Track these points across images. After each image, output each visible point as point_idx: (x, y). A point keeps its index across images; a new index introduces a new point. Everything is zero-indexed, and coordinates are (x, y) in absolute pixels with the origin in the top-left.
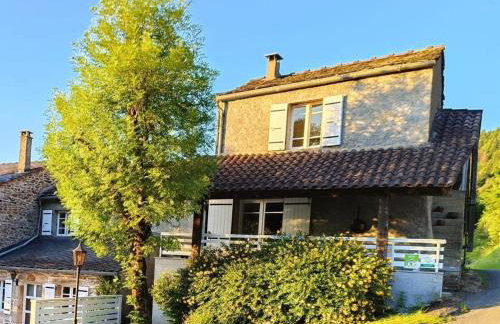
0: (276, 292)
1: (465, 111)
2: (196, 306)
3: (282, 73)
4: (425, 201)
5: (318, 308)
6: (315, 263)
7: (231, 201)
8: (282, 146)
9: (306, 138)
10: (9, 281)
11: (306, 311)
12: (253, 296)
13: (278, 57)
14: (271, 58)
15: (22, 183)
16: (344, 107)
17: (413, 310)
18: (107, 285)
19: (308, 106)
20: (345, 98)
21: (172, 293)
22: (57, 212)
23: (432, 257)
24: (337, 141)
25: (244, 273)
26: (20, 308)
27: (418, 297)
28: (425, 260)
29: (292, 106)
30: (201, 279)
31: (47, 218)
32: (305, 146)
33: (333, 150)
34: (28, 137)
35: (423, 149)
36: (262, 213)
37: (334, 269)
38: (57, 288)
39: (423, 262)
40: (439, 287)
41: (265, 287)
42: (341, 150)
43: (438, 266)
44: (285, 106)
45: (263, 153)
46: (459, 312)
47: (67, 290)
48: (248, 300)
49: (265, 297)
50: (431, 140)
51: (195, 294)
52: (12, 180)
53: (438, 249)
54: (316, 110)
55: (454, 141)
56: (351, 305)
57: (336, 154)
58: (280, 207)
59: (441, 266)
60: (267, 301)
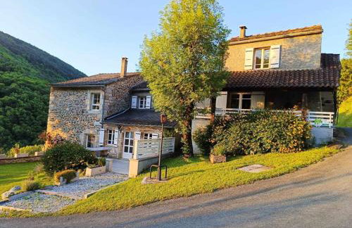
0: (256, 137)
1: (332, 54)
2: (215, 143)
3: (247, 35)
4: (319, 94)
5: (277, 145)
6: (276, 123)
7: (226, 93)
8: (251, 68)
9: (262, 64)
10: (117, 130)
11: (272, 146)
12: (245, 139)
13: (245, 28)
14: (242, 28)
15: (122, 83)
16: (281, 50)
17: (321, 146)
18: (168, 133)
19: (263, 50)
20: (281, 46)
21: (203, 136)
22: (139, 97)
23: (328, 120)
24: (277, 66)
25: (240, 127)
26: (122, 144)
27: (322, 139)
28: (325, 122)
29: (255, 49)
30: (218, 130)
31: (134, 99)
32: (262, 68)
33: (275, 70)
34: (125, 60)
35: (319, 71)
36: (241, 99)
37: (284, 126)
38: (142, 134)
39: (324, 123)
40: (332, 135)
41: (251, 134)
42: (279, 70)
43: (331, 125)
44: (252, 49)
45: (242, 71)
46: (344, 147)
47: (146, 135)
48: (243, 141)
49: (251, 139)
50: (321, 66)
51: (215, 137)
52: (118, 81)
53: (330, 117)
54: (267, 52)
55: (331, 67)
56: (294, 143)
57: (277, 72)
58: (249, 96)
59: (332, 125)
60: (252, 141)
